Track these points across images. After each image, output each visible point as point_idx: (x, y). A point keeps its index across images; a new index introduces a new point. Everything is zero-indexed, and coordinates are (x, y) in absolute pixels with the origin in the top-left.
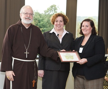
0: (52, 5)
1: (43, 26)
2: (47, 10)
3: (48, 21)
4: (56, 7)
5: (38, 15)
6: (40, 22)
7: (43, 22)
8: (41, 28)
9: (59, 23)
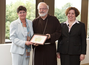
0: (68, 3)
1: (61, 17)
2: (64, 6)
3: (64, 14)
4: (70, 4)
5: (58, 10)
6: (58, 15)
7: (61, 15)
8: (60, 19)
9: (71, 15)
